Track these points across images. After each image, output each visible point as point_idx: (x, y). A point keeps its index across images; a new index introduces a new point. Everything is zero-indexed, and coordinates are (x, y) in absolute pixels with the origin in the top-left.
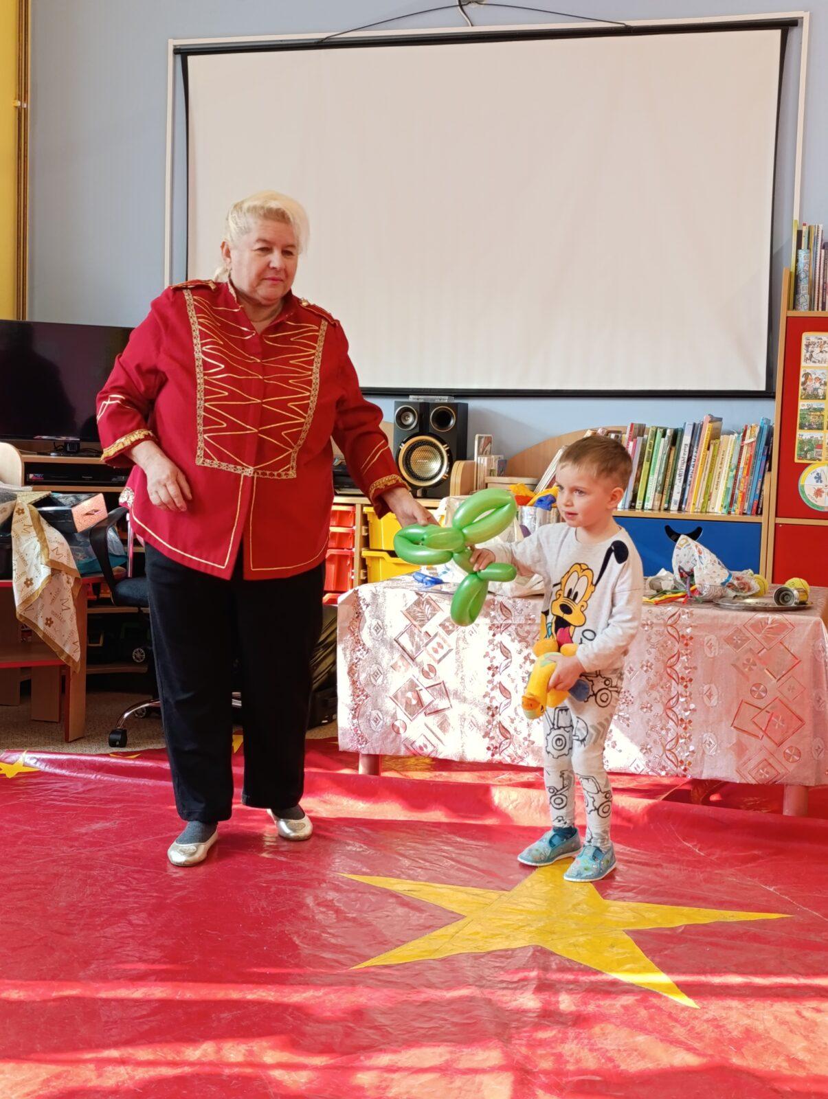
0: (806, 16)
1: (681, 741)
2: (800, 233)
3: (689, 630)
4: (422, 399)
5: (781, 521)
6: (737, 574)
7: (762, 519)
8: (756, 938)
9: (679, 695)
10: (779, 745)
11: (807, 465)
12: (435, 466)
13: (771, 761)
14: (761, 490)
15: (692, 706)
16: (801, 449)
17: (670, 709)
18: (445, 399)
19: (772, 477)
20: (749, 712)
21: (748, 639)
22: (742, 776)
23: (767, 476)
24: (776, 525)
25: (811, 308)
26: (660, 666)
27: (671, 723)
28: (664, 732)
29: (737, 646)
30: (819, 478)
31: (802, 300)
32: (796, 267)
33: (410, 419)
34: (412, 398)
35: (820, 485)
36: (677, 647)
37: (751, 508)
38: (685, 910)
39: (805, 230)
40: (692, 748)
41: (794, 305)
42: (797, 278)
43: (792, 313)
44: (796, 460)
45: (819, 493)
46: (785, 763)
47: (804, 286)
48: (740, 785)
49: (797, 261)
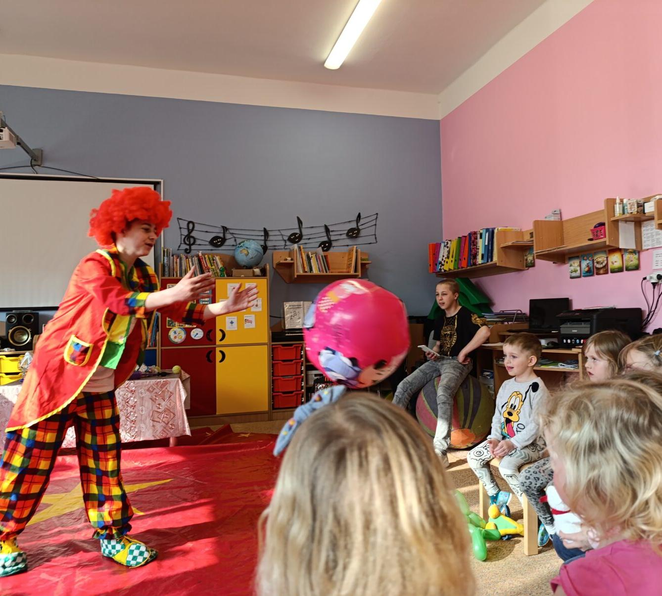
0: (162, 181)
1: (132, 428)
2: (164, 251)
3: (134, 388)
4: (18, 312)
5: (163, 348)
6: (150, 367)
7: (157, 348)
8: (163, 489)
9: (131, 412)
10: (167, 424)
11: (171, 328)
12: (25, 337)
13: (165, 430)
14: (156, 338)
15: (136, 415)
16: (169, 323)
17: (128, 417)
18: (29, 311)
19: (159, 334)
20: (156, 415)
21: (155, 389)
22: (155, 437)
23: (157, 334)
24: (161, 349)
25: (169, 276)
26: (124, 402)
27: (128, 422)
28: (126, 426)
29: (151, 392)
30: (175, 332)
31: (166, 273)
32: (164, 262)
33: (13, 320)
34: (14, 311)
35: (176, 335)
36: (130, 395)
37: (152, 344)
38: (137, 485)
39: (166, 250)
40: (136, 430)
41: (163, 275)
42: (164, 266)
43: (163, 278)
44: (167, 327)
45: (175, 337)
46: (169, 430)
47: (167, 269)
48: (154, 440)
49: (164, 260)
